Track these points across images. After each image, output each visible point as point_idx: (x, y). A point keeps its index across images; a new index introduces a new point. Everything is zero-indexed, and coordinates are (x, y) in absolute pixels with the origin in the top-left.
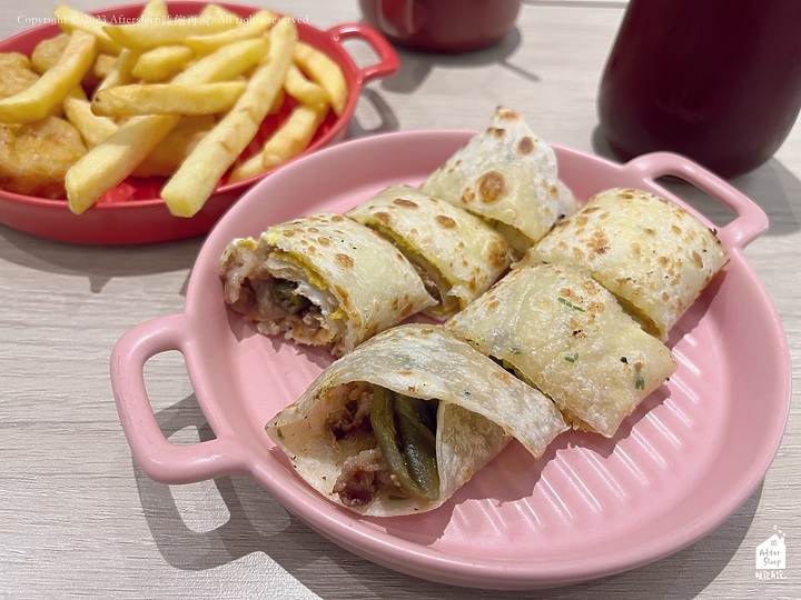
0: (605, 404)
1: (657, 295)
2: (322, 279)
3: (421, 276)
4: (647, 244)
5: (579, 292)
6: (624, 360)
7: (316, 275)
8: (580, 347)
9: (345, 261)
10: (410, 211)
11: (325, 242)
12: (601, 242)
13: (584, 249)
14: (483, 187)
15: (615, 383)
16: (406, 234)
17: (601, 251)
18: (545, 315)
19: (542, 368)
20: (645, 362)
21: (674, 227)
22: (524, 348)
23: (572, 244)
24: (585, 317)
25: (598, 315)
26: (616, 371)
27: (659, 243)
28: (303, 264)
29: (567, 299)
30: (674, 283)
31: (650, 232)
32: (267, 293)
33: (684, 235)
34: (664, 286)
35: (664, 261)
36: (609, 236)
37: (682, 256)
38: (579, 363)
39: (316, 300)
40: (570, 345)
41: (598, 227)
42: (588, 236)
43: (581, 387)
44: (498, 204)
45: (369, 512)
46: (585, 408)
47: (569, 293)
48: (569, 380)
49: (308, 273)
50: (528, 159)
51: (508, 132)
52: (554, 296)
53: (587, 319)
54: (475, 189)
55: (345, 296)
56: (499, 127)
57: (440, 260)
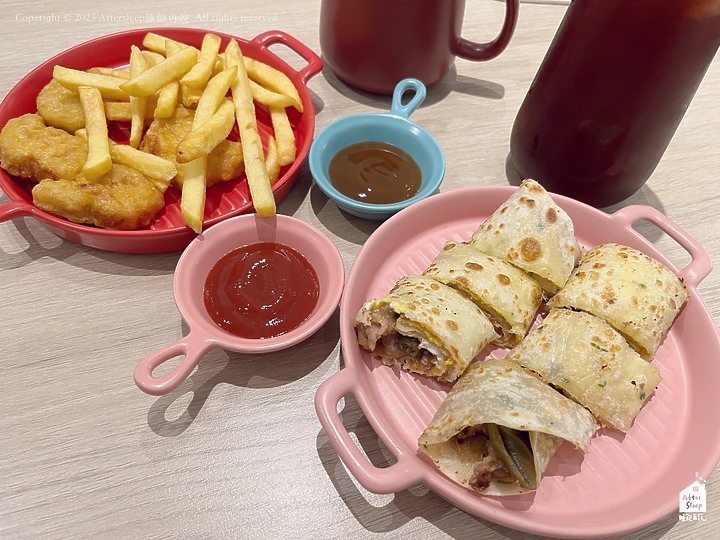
0: (624, 412)
1: (650, 333)
2: (439, 340)
3: (491, 321)
4: (642, 295)
5: (604, 339)
6: (634, 383)
7: (435, 336)
8: (607, 375)
9: (453, 326)
10: (478, 273)
11: (436, 312)
12: (611, 294)
13: (600, 300)
14: (524, 249)
15: (629, 399)
16: (480, 294)
17: (611, 302)
18: (583, 355)
19: (584, 392)
20: (645, 382)
21: (658, 281)
22: (572, 378)
23: (591, 296)
24: (608, 356)
25: (616, 354)
26: (629, 391)
27: (649, 295)
28: (425, 328)
29: (597, 344)
30: (659, 323)
31: (643, 286)
32: (393, 342)
33: (664, 286)
34: (653, 326)
35: (653, 308)
36: (615, 290)
37: (664, 303)
38: (607, 387)
39: (433, 351)
40: (601, 376)
41: (607, 282)
42: (601, 289)
43: (609, 403)
44: (536, 263)
45: (488, 493)
46: (611, 416)
47: (597, 339)
48: (601, 399)
49: (428, 335)
50: (554, 227)
51: (537, 203)
52: (588, 341)
53: (610, 357)
54: (518, 250)
55: (456, 352)
56: (530, 198)
57: (505, 311)
